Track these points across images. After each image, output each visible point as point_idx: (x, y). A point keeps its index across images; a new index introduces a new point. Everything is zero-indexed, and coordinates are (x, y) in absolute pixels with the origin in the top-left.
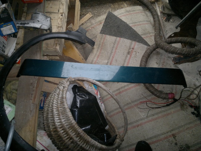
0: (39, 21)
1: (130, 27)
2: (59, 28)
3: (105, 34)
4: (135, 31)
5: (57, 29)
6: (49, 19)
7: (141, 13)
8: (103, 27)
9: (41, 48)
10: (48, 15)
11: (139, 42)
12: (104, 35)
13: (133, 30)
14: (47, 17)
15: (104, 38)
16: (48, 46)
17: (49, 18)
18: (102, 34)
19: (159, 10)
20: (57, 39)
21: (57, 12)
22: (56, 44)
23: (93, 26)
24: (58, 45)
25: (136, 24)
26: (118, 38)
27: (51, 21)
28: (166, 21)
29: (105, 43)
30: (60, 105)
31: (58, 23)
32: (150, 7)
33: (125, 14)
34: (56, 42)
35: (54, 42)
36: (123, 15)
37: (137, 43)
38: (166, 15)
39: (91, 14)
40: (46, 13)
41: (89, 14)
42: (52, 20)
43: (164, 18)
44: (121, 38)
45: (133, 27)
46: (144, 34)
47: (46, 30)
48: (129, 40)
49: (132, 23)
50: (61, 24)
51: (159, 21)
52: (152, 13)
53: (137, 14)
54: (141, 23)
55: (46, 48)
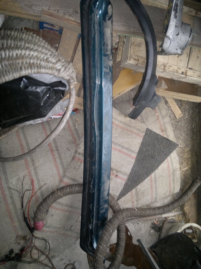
0: (178, 35)
1: (151, 174)
2: (163, 67)
3: (144, 136)
4: (142, 181)
5: (162, 63)
6: (179, 52)
7: (169, 191)
8: (156, 133)
9: (135, 34)
10: (187, 50)
11: (126, 184)
12: (144, 134)
13: (145, 178)
14: (183, 49)
15: (138, 134)
16: (136, 46)
17: (182, 52)
18: (146, 131)
19: (170, 217)
20: (145, 61)
21: (190, 66)
22: (138, 60)
23: (160, 118)
24: (136, 62)
25: (153, 183)
26: (135, 155)
27: (176, 54)
28: (152, 224)
29: (131, 134)
30: (26, 63)
31: (171, 66)
32: (176, 205)
33: (171, 168)
34: (141, 60)
35: (142, 57)
36: (170, 165)
37: (124, 183)
38: (161, 225)
39: (180, 116)
40: (191, 48)
41: (180, 114)
42: (178, 57)
43: (157, 222)
44: (134, 160)
45: (149, 178)
46: (137, 193)
47: (161, 46)
48: (130, 171)
49: (155, 177)
50: (169, 70)
51: (154, 215)
52: (168, 205)
53: (168, 185)
54: (154, 190)
55: (134, 43)
